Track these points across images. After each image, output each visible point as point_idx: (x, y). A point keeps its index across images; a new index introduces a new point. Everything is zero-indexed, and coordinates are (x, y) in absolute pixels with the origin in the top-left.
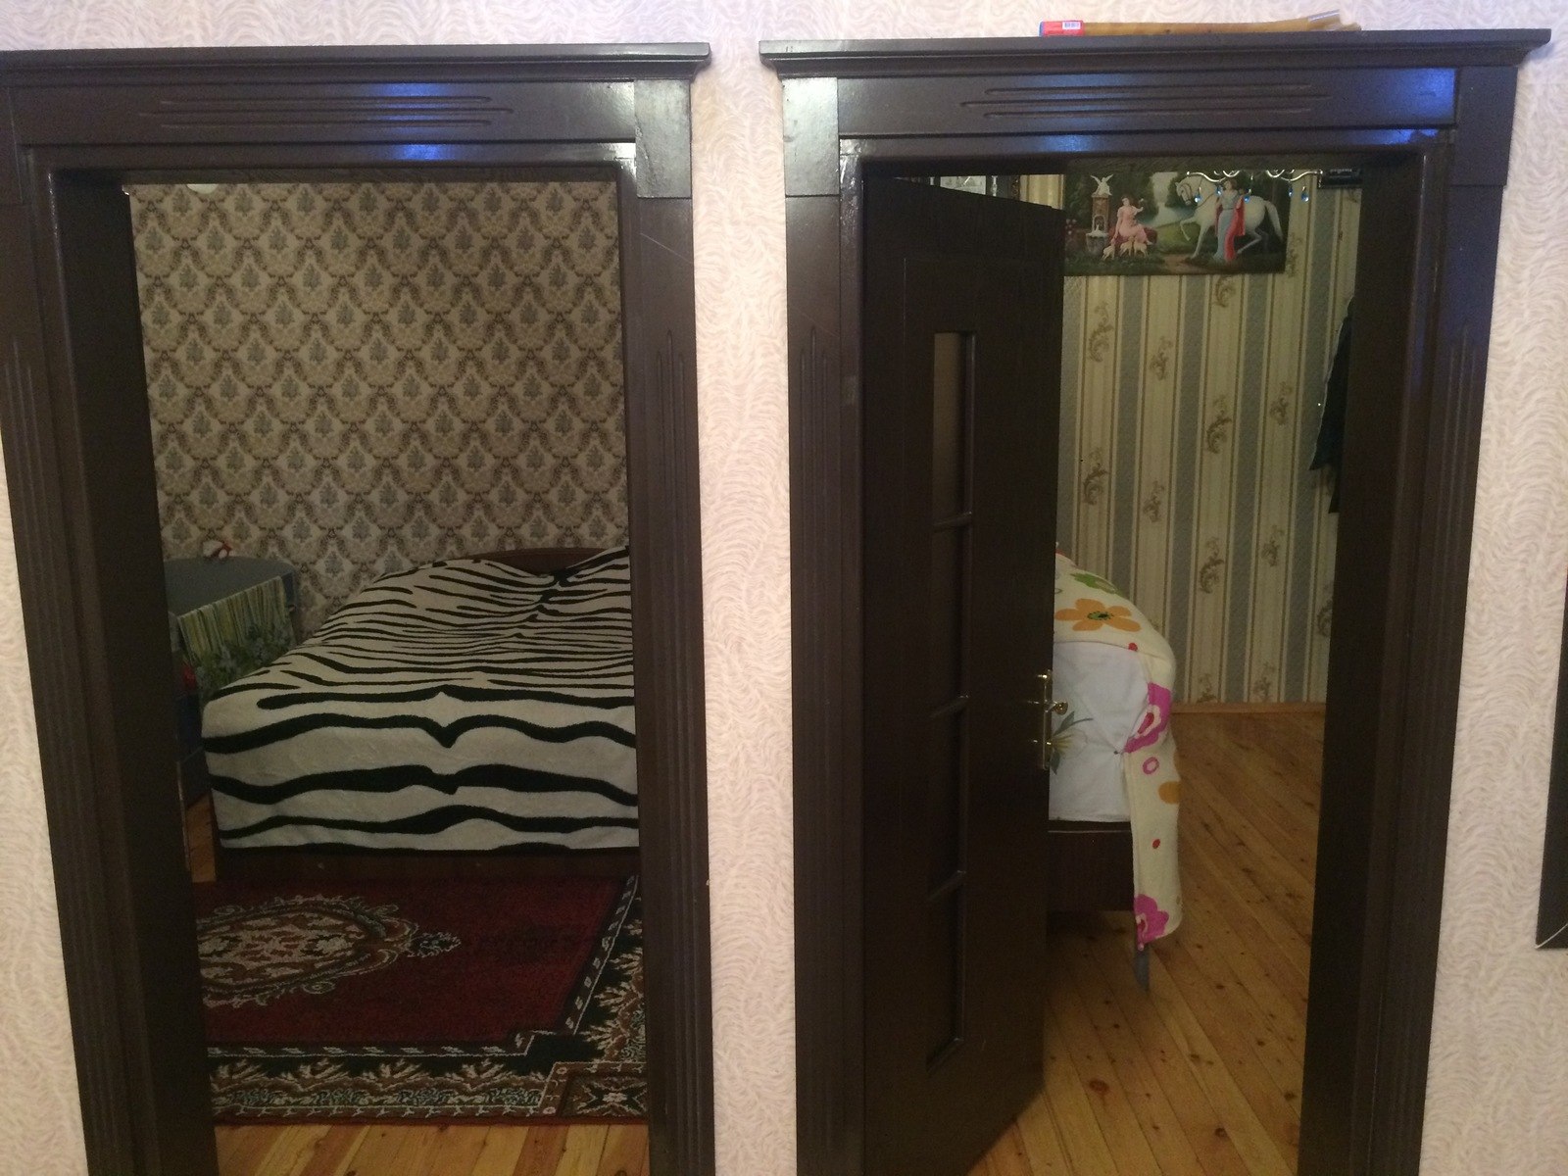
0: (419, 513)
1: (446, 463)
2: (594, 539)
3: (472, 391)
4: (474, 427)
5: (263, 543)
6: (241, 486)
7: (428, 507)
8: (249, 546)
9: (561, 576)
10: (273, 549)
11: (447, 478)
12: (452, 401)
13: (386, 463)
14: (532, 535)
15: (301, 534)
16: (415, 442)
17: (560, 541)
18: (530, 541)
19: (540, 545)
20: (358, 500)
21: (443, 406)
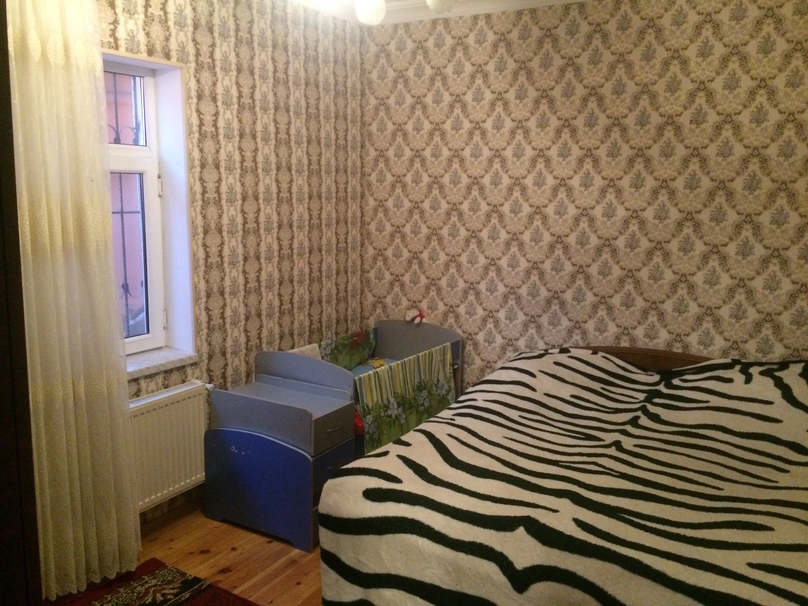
0: (555, 307)
1: (581, 270)
2: (702, 347)
3: (609, 214)
4: (607, 243)
5: (445, 315)
6: (435, 274)
7: (562, 304)
8: (436, 316)
9: (667, 376)
10: (451, 320)
11: (580, 282)
12: (592, 220)
13: (535, 266)
14: (645, 336)
15: (471, 313)
16: (559, 252)
17: (669, 345)
18: (643, 342)
19: (651, 346)
20: (512, 291)
21: (584, 224)
